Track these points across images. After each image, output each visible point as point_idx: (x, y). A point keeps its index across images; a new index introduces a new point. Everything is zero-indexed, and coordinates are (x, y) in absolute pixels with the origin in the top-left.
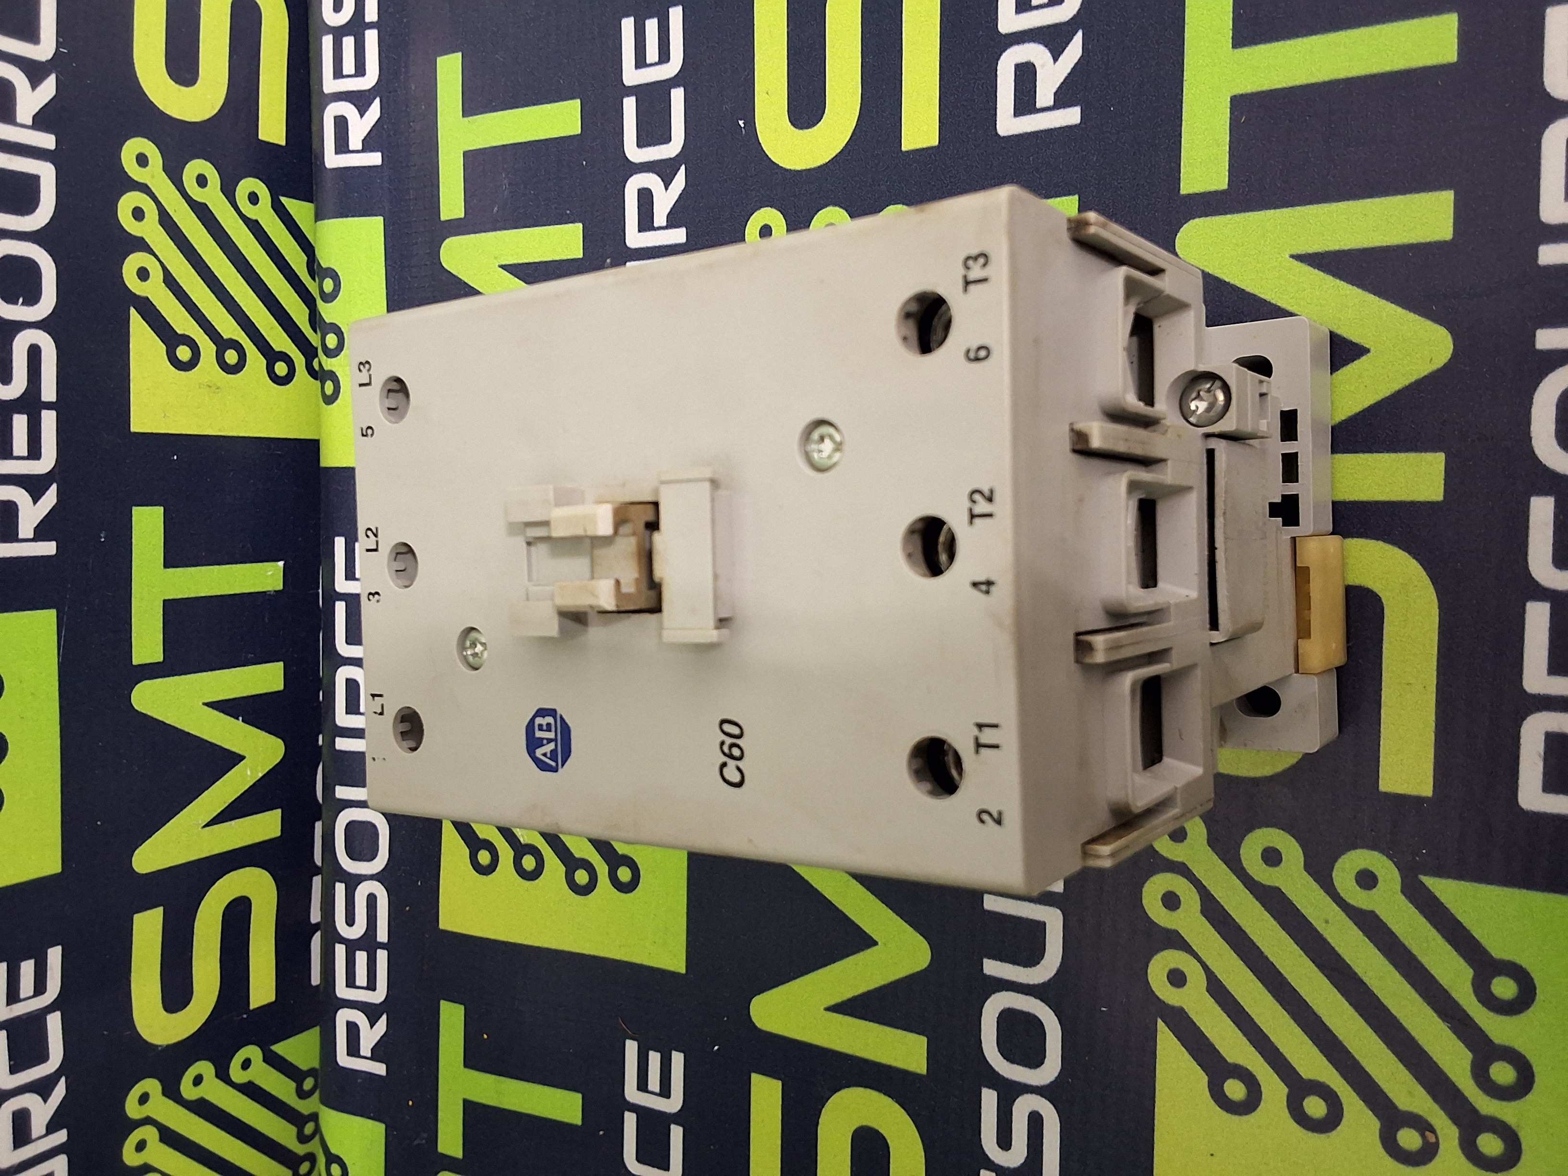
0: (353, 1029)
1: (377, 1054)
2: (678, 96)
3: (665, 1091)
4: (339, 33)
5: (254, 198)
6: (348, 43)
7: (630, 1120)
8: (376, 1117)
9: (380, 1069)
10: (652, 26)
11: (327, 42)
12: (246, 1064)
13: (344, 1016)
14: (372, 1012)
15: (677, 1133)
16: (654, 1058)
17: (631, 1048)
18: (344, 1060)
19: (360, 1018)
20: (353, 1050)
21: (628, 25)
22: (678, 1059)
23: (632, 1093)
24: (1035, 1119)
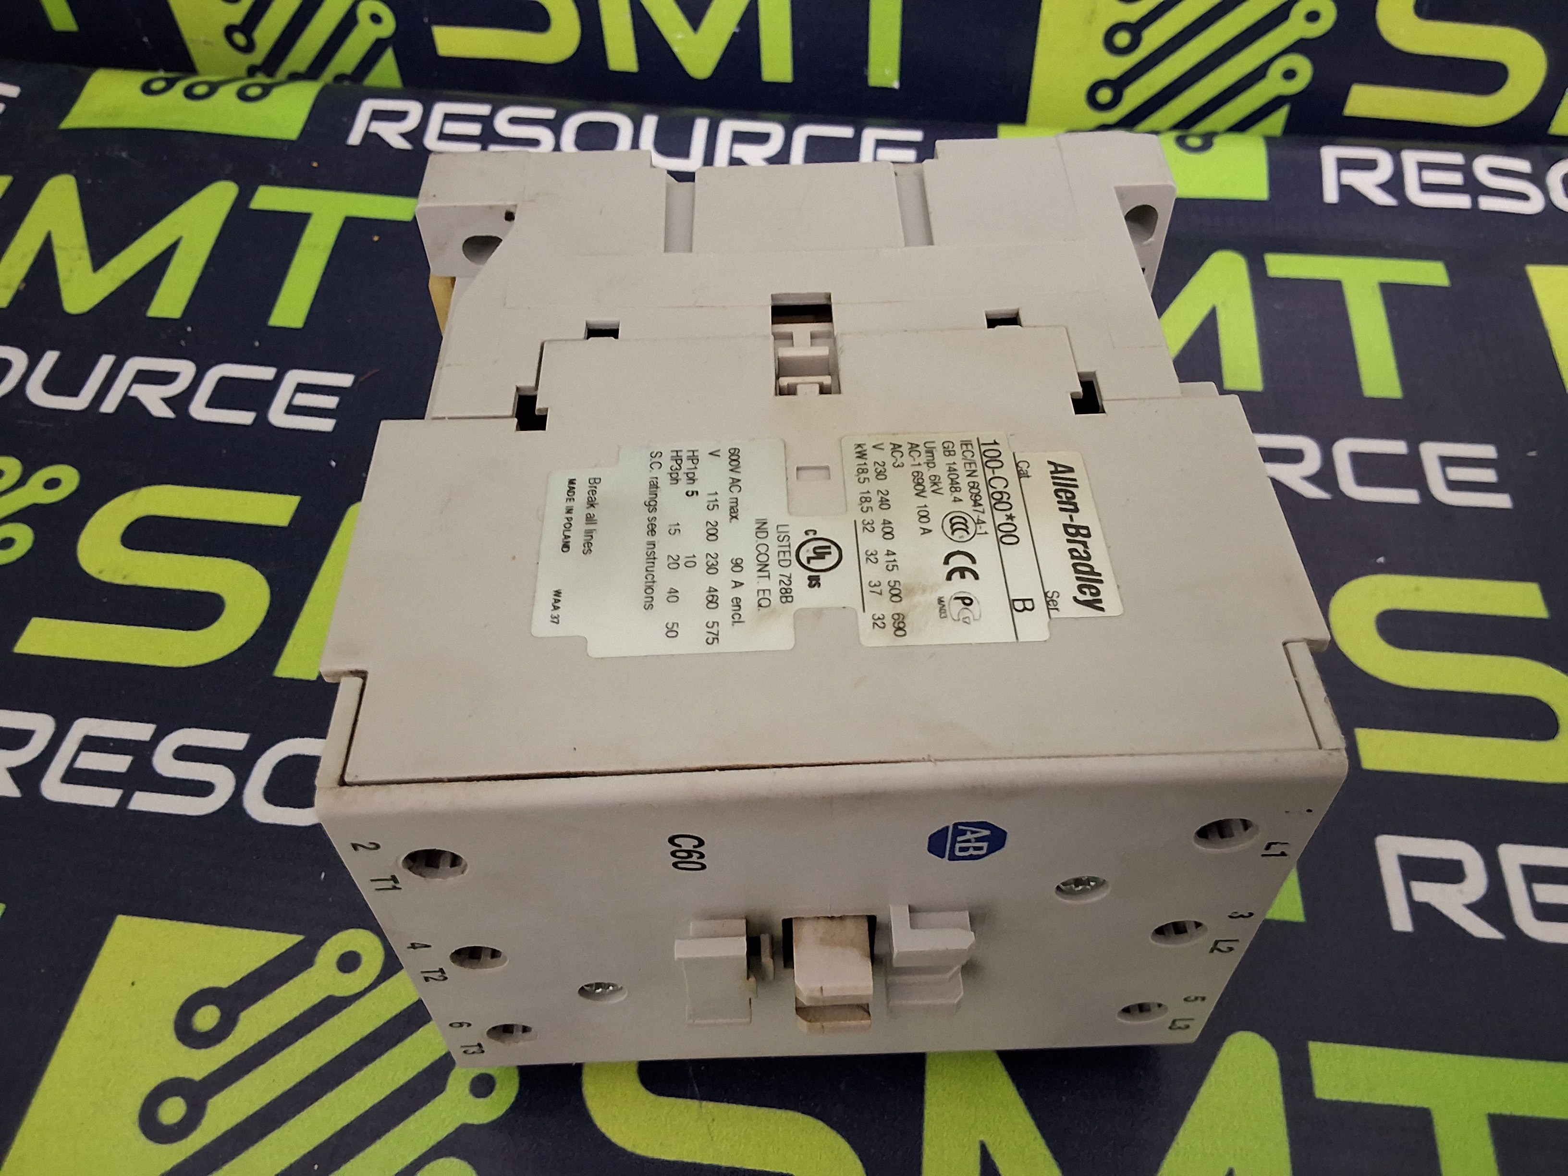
0: (400, 116)
1: (370, 137)
2: (1410, 496)
3: (292, 409)
4: (1467, 170)
5: (1290, 75)
6: (1456, 179)
7: (267, 373)
8: (304, 132)
9: (355, 138)
10: (1489, 475)
11: (1457, 158)
12: (376, 19)
13: (415, 109)
14: (415, 136)
15: (245, 418)
16: (331, 402)
17: (345, 380)
18: (368, 106)
19: (411, 123)
20: (377, 115)
21: (1488, 451)
22: (326, 425)
23: (294, 377)
24: (204, 789)
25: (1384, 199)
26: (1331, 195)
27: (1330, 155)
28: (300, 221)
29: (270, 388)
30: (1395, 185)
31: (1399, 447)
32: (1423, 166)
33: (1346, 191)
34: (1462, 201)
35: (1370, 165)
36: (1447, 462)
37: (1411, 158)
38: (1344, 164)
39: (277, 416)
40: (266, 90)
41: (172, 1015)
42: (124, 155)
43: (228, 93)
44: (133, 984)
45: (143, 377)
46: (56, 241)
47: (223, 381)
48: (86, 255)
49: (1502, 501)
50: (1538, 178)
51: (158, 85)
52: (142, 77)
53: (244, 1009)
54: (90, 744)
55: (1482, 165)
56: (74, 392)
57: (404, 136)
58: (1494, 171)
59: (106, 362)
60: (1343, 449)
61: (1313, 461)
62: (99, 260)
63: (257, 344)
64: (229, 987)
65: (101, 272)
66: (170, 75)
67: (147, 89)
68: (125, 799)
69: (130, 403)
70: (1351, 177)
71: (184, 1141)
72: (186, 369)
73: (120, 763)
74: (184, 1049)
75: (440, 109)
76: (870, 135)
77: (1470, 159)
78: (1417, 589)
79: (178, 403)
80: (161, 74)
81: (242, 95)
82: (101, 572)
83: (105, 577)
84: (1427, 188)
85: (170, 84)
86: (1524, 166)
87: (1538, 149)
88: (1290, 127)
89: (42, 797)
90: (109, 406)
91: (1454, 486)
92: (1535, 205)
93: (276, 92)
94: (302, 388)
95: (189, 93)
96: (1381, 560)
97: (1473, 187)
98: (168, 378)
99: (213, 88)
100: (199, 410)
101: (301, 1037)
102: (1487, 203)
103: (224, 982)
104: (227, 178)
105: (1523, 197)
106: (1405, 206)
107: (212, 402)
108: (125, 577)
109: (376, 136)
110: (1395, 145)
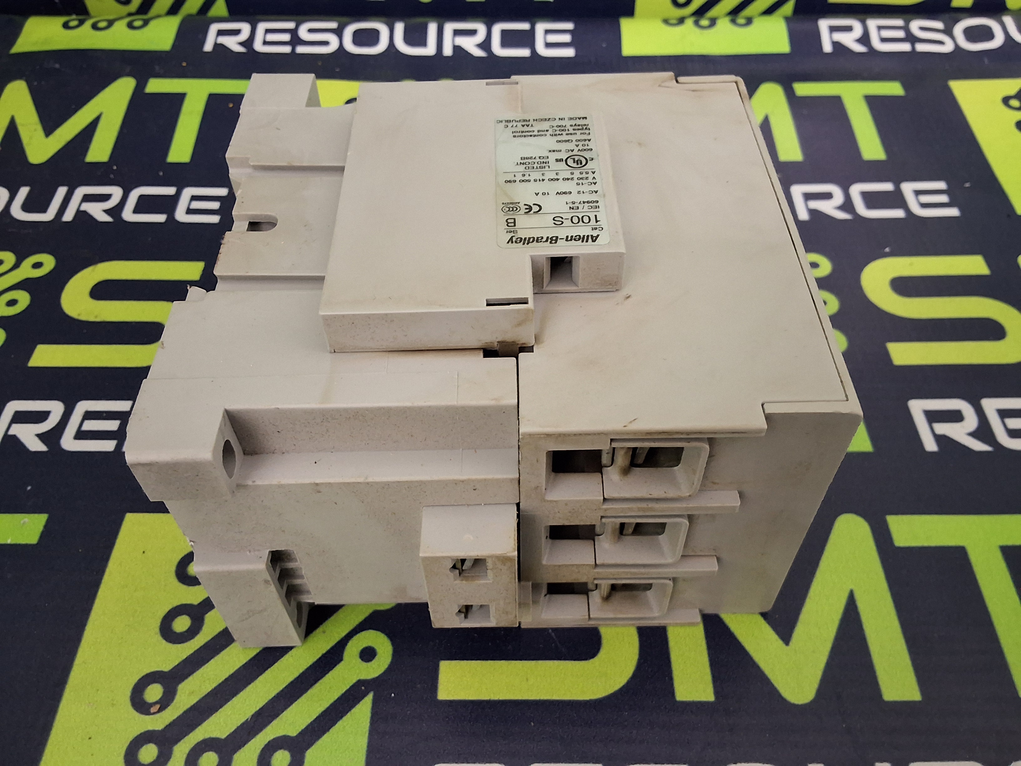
25: (859, 48)
26: (827, 48)
27: (824, 24)
28: (179, 98)
29: (175, 199)
30: (865, 39)
31: (888, 187)
32: (880, 28)
33: (837, 45)
34: (906, 47)
35: (849, 29)
36: (918, 193)
37: (873, 24)
38: (833, 29)
39: (181, 215)
40: (146, 23)
41: (174, 568)
42: (57, 66)
43: (120, 26)
44: (144, 552)
45: (87, 198)
46: (18, 121)
47: (142, 198)
48: (39, 128)
49: (954, 212)
50: (948, 31)
51: (73, 24)
52: (63, 19)
54: (89, 415)
55: (915, 25)
56: (43, 209)
57: (242, 44)
58: (923, 29)
59: (62, 191)
60: (856, 190)
61: (839, 197)
62: (49, 130)
63: (161, 174)
65: (51, 137)
66: (81, 17)
67: (66, 26)
68: (119, 446)
69: (81, 215)
70: (838, 37)
71: (192, 641)
72: (116, 192)
73: (112, 425)
74: (184, 587)
75: (262, 27)
76: (541, 27)
77: (907, 22)
78: (911, 264)
79: (116, 212)
80: (74, 17)
81: (130, 26)
82: (79, 315)
83: (83, 318)
84: (884, 40)
85: (81, 23)
86: (939, 25)
87: (947, 16)
88: (797, 10)
89: (63, 450)
90: (68, 216)
91: (924, 206)
92: (948, 47)
93: (153, 23)
94: (194, 198)
95: (95, 27)
96: (887, 250)
97: (911, 38)
98: (106, 197)
99: (111, 23)
100: (128, 215)
102: (921, 47)
104: (128, 75)
105: (941, 43)
106: (872, 51)
107: (137, 210)
108: (96, 317)
109: (222, 45)
110: (862, 17)
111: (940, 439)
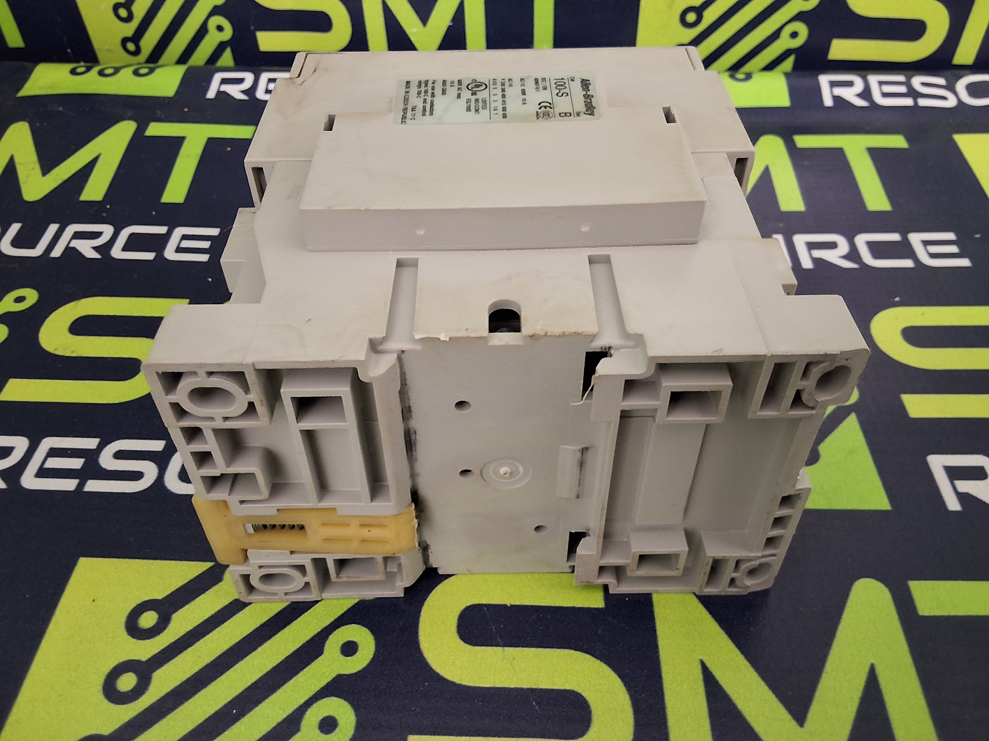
0: (240, 81)
1: (220, 94)
2: (908, 263)
3: (179, 250)
4: (908, 84)
5: (794, 35)
6: (903, 89)
7: (162, 230)
8: (178, 92)
9: (211, 94)
10: (954, 249)
11: (901, 78)
12: (220, 28)
13: (249, 77)
14: (251, 91)
15: (149, 256)
16: (206, 245)
17: (214, 231)
18: (218, 77)
19: (247, 85)
20: (224, 81)
21: (951, 236)
22: (204, 258)
23: (179, 231)
24: (137, 476)
25: (861, 103)
26: (828, 102)
27: (824, 80)
28: (179, 141)
29: (164, 239)
30: (866, 94)
31: (895, 237)
32: (881, 83)
33: (837, 99)
34: (908, 102)
35: (850, 84)
36: (926, 243)
37: (874, 79)
38: (833, 84)
39: (170, 254)
40: (152, 71)
41: (123, 620)
42: (61, 109)
43: (127, 73)
44: (94, 601)
45: (78, 235)
46: (17, 160)
47: (132, 236)
48: (37, 167)
49: (965, 262)
50: (951, 87)
51: (79, 70)
52: (71, 66)
53: (175, 611)
54: (54, 453)
55: (917, 81)
56: (33, 246)
57: (244, 92)
58: (924, 84)
59: (53, 228)
60: (861, 240)
61: (843, 247)
62: (46, 169)
63: (154, 213)
64: (163, 598)
65: (48, 176)
66: (89, 64)
67: (73, 72)
68: (81, 485)
69: (70, 251)
70: (839, 91)
72: (107, 230)
73: (77, 463)
74: (134, 640)
75: (265, 76)
77: (909, 78)
78: (923, 314)
79: (105, 249)
80: (82, 64)
81: (136, 73)
82: (56, 349)
83: (59, 353)
84: (885, 95)
85: (88, 69)
86: (941, 81)
87: (949, 73)
88: (797, 67)
89: (23, 487)
90: (57, 253)
91: (934, 256)
92: (951, 102)
93: (158, 71)
94: (185, 237)
95: (101, 73)
96: (897, 299)
97: (913, 94)
98: (96, 235)
99: (117, 70)
100: (117, 252)
101: (218, 627)
102: (923, 102)
103: (159, 595)
104: (130, 119)
105: (944, 98)
106: (874, 106)
107: (125, 248)
108: (73, 352)
109: (225, 93)
110: (863, 73)
111: (963, 497)
